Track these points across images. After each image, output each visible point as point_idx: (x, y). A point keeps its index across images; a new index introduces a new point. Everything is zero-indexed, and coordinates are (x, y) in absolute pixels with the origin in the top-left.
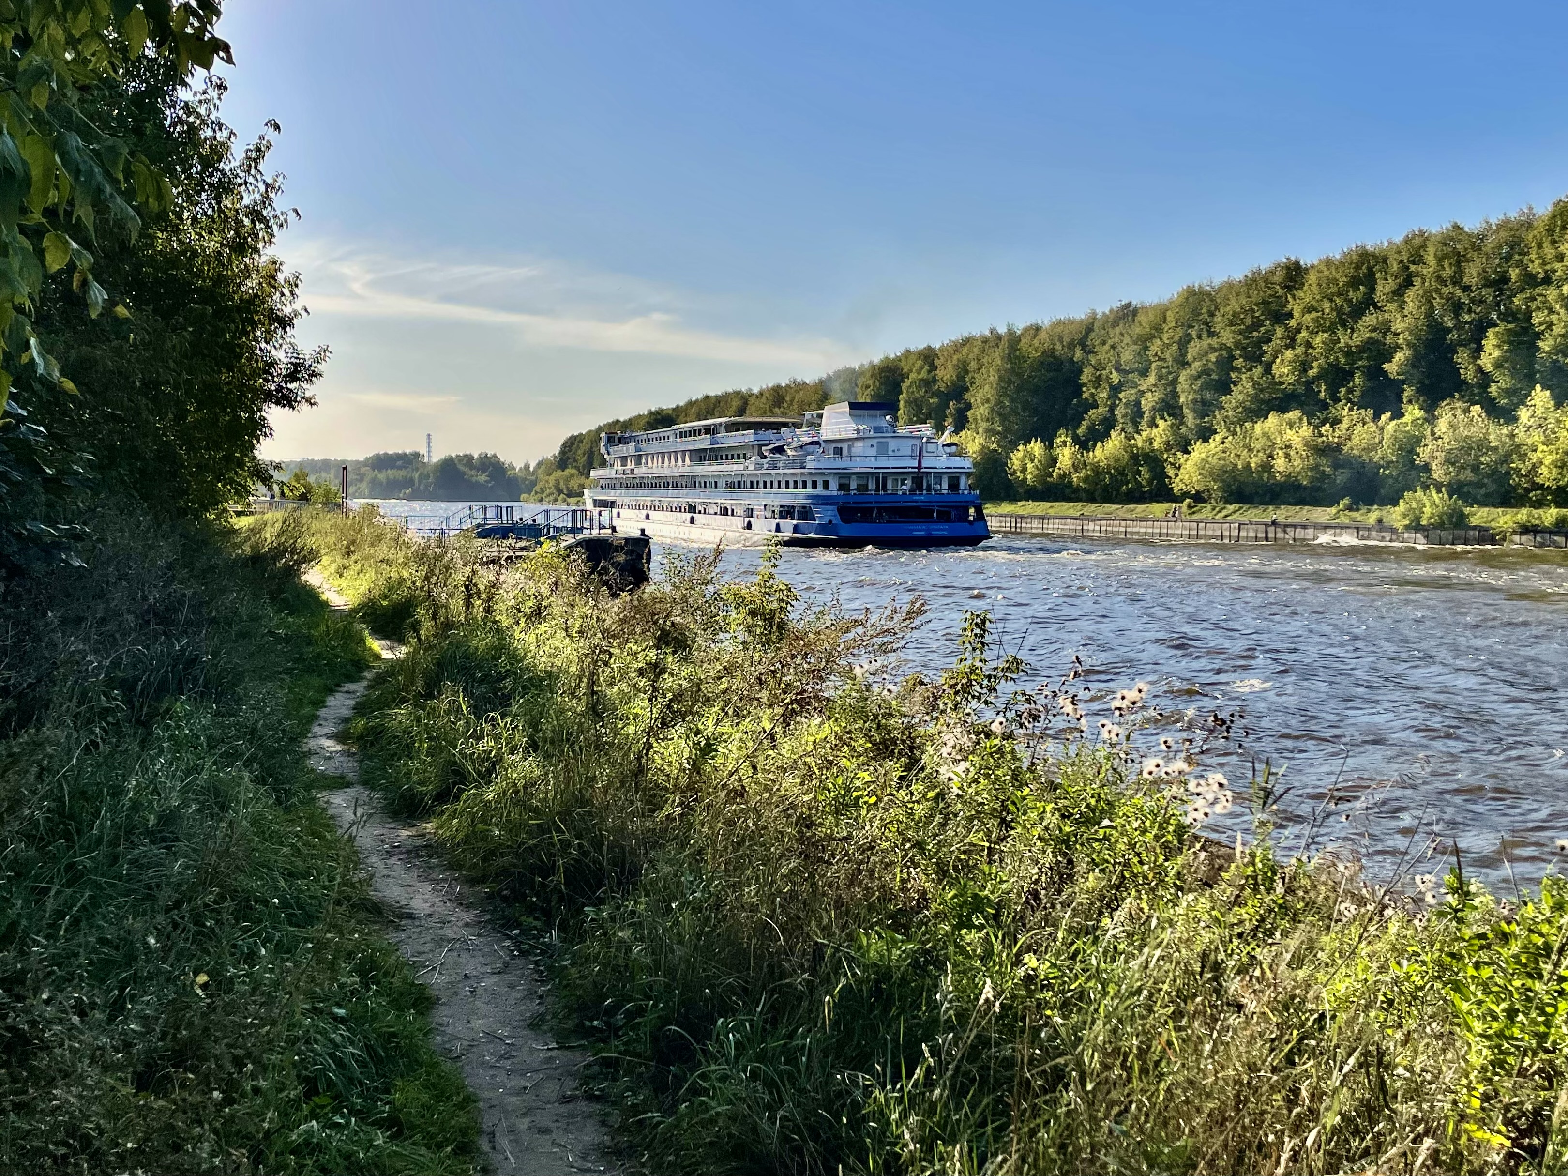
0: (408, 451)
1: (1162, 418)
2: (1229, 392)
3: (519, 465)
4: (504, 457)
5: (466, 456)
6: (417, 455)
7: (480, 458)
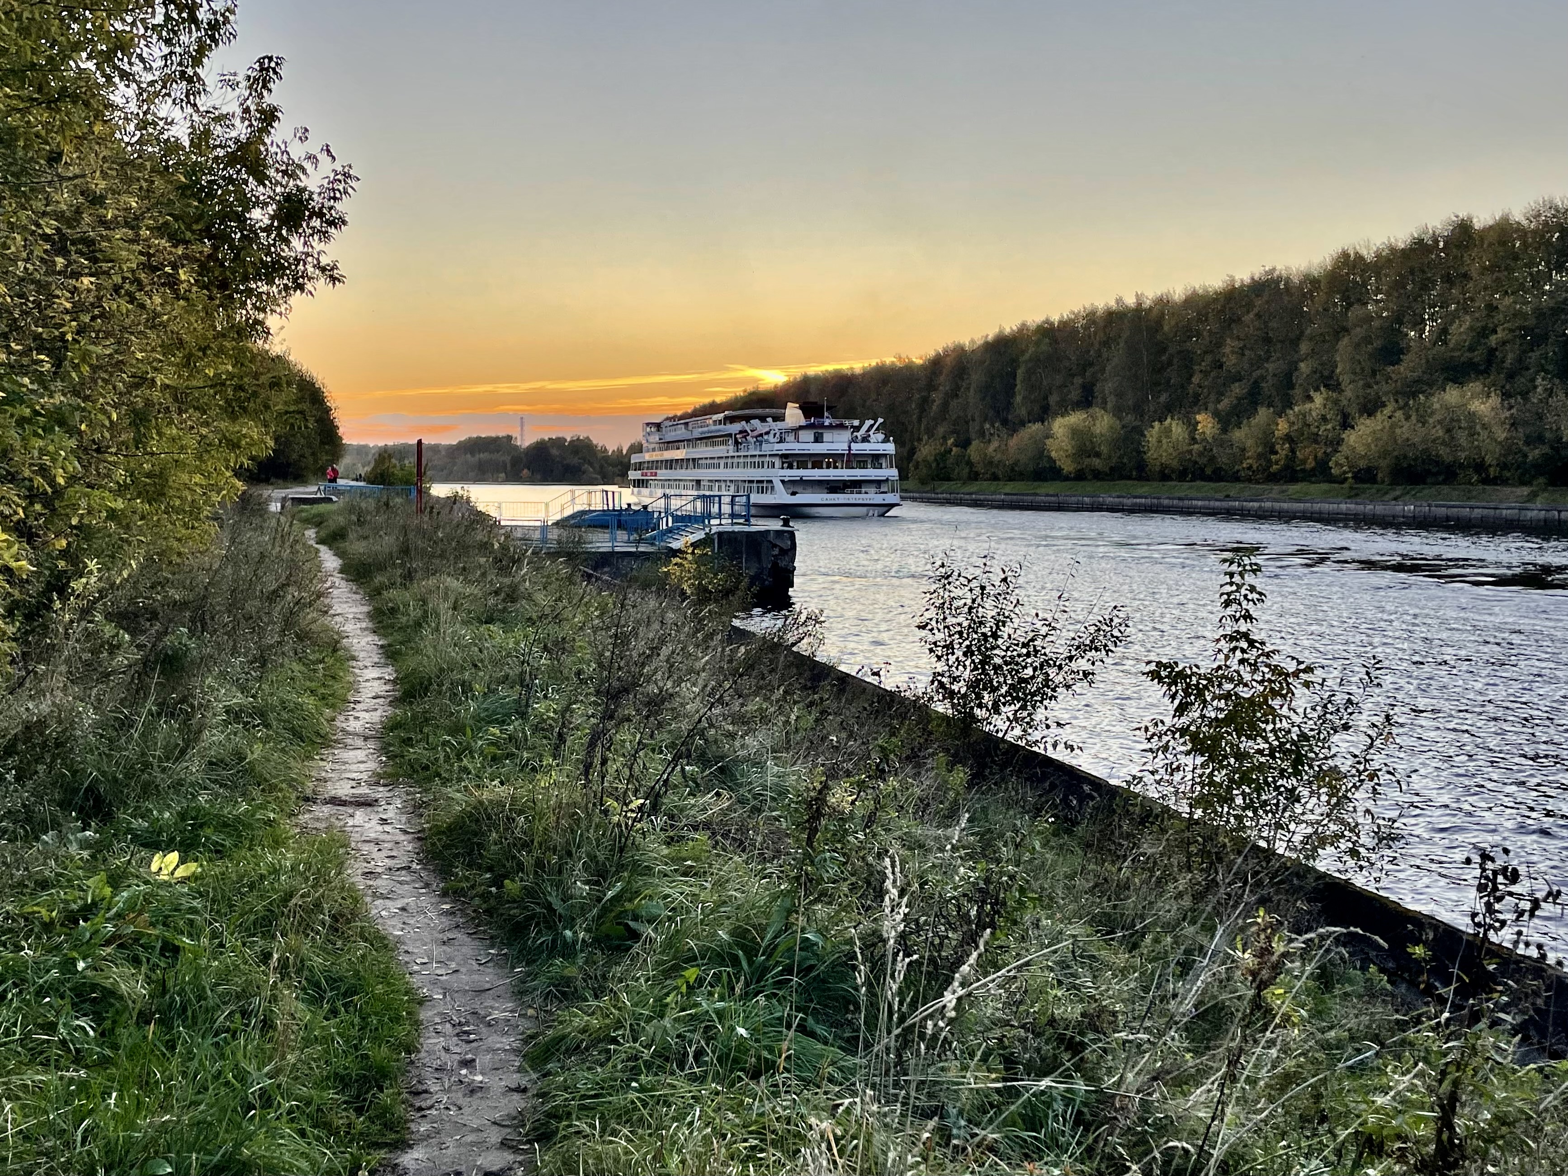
0: (501, 434)
1: (1317, 389)
2: (1398, 362)
3: (611, 448)
4: (598, 441)
5: (558, 439)
6: (509, 438)
7: (572, 442)
